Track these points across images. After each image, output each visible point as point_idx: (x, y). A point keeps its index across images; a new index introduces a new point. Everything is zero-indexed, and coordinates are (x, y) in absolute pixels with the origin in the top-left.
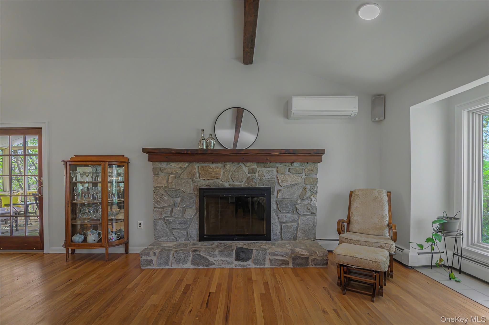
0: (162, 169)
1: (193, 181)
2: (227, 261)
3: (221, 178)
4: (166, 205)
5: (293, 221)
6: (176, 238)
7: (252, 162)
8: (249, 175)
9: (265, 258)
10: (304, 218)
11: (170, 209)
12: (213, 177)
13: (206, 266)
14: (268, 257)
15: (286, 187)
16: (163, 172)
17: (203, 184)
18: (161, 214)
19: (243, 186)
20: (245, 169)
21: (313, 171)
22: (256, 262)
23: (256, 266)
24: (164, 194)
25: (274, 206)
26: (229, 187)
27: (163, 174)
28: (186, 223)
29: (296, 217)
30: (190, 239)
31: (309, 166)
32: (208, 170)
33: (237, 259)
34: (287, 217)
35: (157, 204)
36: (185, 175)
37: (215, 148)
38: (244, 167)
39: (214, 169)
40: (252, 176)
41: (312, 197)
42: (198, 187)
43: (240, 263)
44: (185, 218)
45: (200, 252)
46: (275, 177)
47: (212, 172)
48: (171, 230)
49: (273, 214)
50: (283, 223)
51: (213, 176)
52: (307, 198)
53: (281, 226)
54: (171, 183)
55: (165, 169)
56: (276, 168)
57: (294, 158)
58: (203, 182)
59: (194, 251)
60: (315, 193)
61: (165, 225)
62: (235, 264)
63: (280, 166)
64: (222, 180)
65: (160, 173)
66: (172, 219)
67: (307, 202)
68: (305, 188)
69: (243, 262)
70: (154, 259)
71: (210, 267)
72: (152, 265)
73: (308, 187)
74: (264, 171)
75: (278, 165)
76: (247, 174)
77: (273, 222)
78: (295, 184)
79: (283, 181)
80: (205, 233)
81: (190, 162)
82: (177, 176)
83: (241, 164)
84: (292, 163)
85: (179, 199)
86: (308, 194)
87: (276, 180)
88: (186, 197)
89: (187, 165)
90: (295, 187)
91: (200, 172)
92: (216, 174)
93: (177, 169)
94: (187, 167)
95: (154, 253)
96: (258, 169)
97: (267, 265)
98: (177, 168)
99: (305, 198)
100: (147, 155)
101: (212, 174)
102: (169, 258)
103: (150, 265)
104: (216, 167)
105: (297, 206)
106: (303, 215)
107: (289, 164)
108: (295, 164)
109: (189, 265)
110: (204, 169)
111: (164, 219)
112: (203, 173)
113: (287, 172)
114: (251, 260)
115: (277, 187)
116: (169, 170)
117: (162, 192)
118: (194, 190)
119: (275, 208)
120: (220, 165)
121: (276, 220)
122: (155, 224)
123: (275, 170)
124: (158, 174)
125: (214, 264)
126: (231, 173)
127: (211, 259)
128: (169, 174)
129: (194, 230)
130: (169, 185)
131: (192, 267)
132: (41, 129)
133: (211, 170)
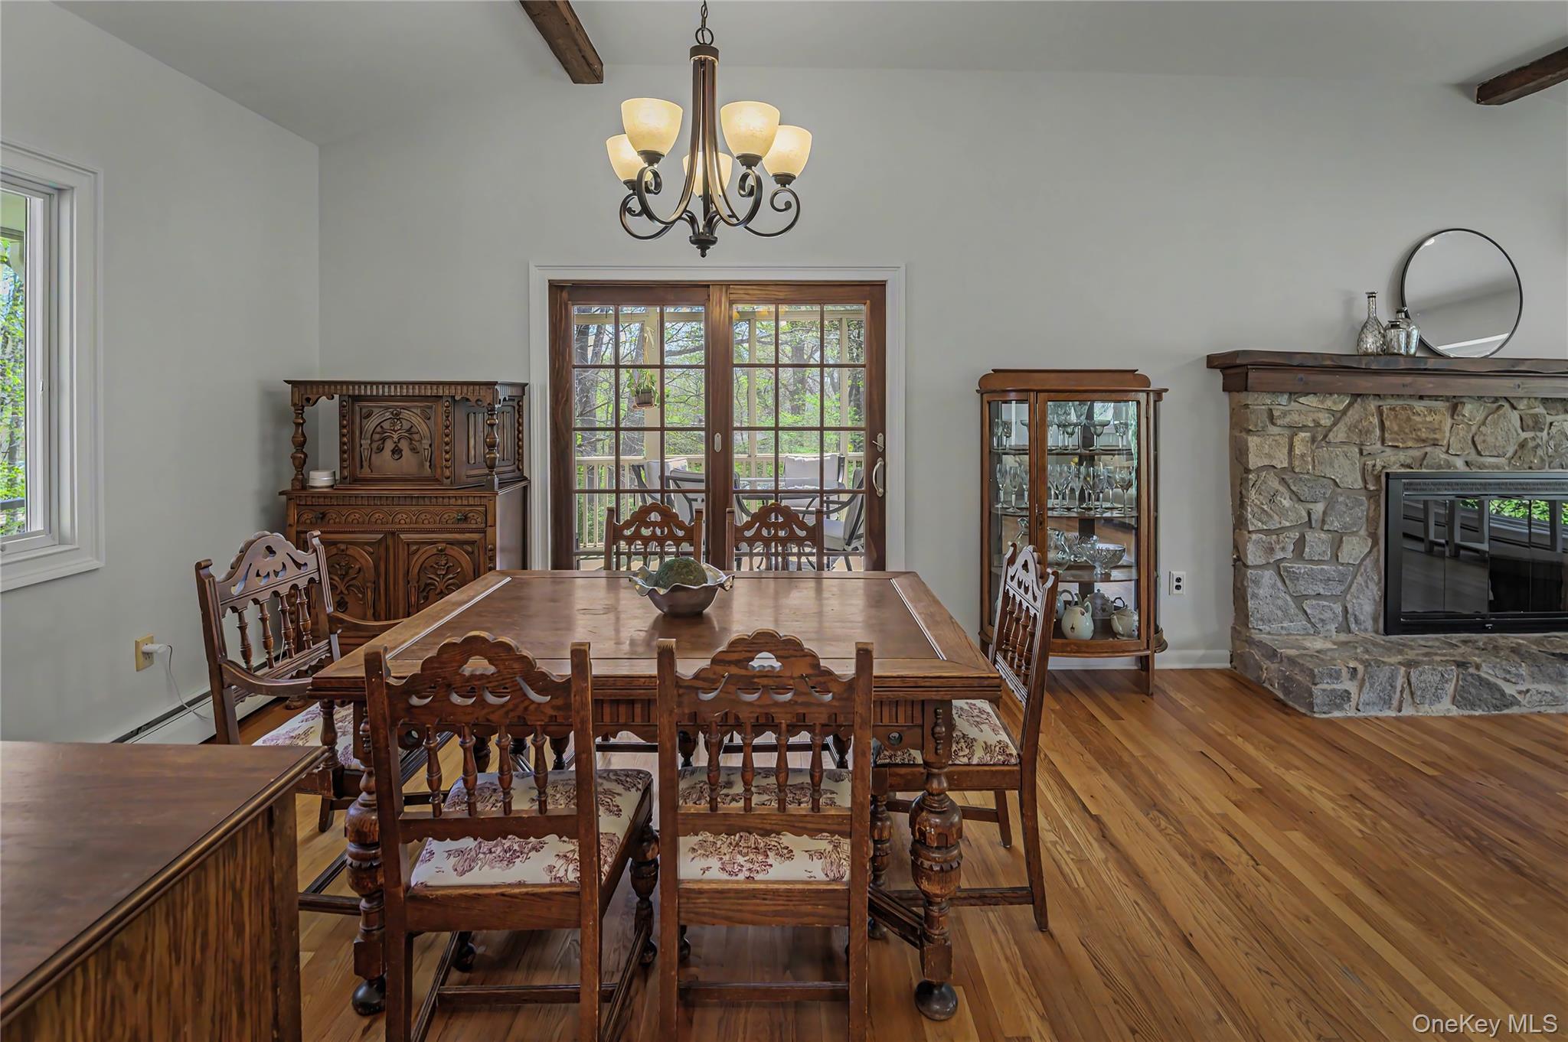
0: (1276, 413)
1: (1361, 453)
3: (1445, 442)
4: (1287, 524)
6: (1314, 625)
8: (1523, 435)
11: (1297, 535)
12: (1424, 441)
13: (1496, 708)
16: (1279, 422)
17: (1393, 460)
18: (1270, 550)
19: (1506, 471)
20: (1515, 418)
24: (1281, 489)
26: (1467, 471)
27: (1280, 431)
28: (1340, 578)
30: (1353, 626)
32: (1409, 419)
35: (1258, 521)
36: (1339, 434)
38: (1510, 409)
39: (1425, 416)
40: (1533, 438)
42: (1378, 468)
44: (1342, 564)
45: (1479, 668)
47: (1420, 426)
48: (1299, 599)
51: (1424, 436)
54: (1303, 456)
55: (1284, 414)
58: (1391, 454)
59: (1461, 665)
61: (1279, 584)
64: (1448, 449)
65: (1270, 425)
66: (1300, 568)
70: (1351, 686)
71: (1506, 712)
72: (1346, 707)
74: (1566, 426)
76: (1520, 430)
80: (1404, 611)
81: (1356, 393)
82: (1320, 437)
83: (1502, 401)
85: (1319, 508)
88: (1341, 499)
89: (1347, 403)
91: (1387, 423)
92: (1434, 431)
93: (1321, 415)
94: (1348, 408)
95: (1354, 672)
96: (1550, 419)
98: (1319, 410)
101: (1420, 430)
102: (1394, 688)
103: (1339, 707)
104: (1431, 411)
109: (1445, 707)
110: (1396, 416)
111: (1277, 566)
112: (1396, 428)
116: (1296, 417)
117: (1274, 484)
118: (1364, 478)
120: (1443, 405)
122: (1254, 582)
124: (1265, 429)
125: (1517, 702)
126: (1474, 429)
127: (1509, 689)
128: (1294, 429)
129: (1366, 602)
130: (1297, 463)
131: (1455, 712)
132: (882, 285)
133: (1417, 419)
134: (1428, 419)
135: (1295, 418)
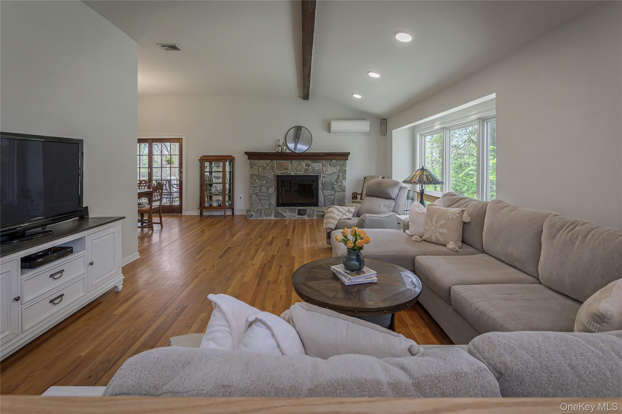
0: (255, 164)
1: (273, 171)
2: (293, 215)
3: (289, 169)
4: (257, 185)
5: (332, 195)
6: (263, 205)
7: (308, 160)
8: (306, 168)
9: (314, 214)
10: (338, 193)
11: (260, 187)
12: (285, 169)
13: (282, 218)
14: (315, 213)
15: (328, 175)
16: (256, 165)
17: (279, 173)
18: (254, 191)
19: (302, 174)
20: (304, 164)
21: (343, 165)
22: (308, 216)
23: (309, 218)
24: (257, 179)
25: (320, 186)
26: (294, 175)
27: (255, 167)
28: (269, 196)
29: (333, 192)
30: (271, 206)
31: (341, 162)
32: (282, 165)
33: (299, 214)
34: (328, 192)
35: (252, 185)
36: (268, 168)
37: (286, 152)
38: (303, 162)
40: (308, 168)
41: (343, 181)
42: (276, 174)
43: (300, 216)
44: (269, 193)
45: (278, 210)
46: (321, 169)
47: (284, 166)
48: (260, 200)
49: (320, 191)
50: (326, 196)
52: (340, 182)
53: (325, 198)
54: (260, 172)
55: (257, 164)
56: (322, 164)
57: (332, 157)
58: (279, 171)
59: (275, 210)
60: (344, 178)
61: (256, 197)
62: (297, 217)
63: (324, 162)
64: (290, 171)
65: (254, 166)
66: (260, 194)
67: (340, 183)
68: (339, 176)
69: (302, 216)
70: (254, 214)
71: (284, 218)
73: (341, 174)
74: (315, 166)
75: (323, 161)
76: (305, 166)
77: (319, 195)
78: (333, 173)
79: (326, 171)
80: (280, 202)
81: (272, 160)
82: (264, 168)
83: (301, 161)
84: (332, 160)
85: (265, 182)
86: (341, 179)
87: (322, 170)
88: (269, 180)
89: (270, 161)
90: (333, 175)
91: (277, 166)
92: (287, 167)
93: (264, 164)
94: (270, 162)
95: (254, 211)
96: (311, 164)
97: (315, 218)
98: (264, 163)
99: (339, 181)
100: (247, 156)
102: (262, 214)
103: (251, 217)
104: (287, 163)
105: (334, 186)
106: (338, 192)
107: (329, 161)
108: (333, 161)
109: (272, 218)
110: (279, 164)
111: (256, 194)
112: (279, 166)
113: (328, 166)
114: (306, 215)
115: (322, 175)
117: (255, 177)
118: (273, 176)
119: (321, 188)
120: (289, 162)
121: (322, 195)
122: (251, 197)
123: (321, 164)
124: (253, 167)
125: (286, 217)
126: (296, 166)
127: (284, 214)
128: (259, 167)
129: (274, 200)
130: (259, 173)
131: (274, 218)
132: (182, 139)
133: (284, 164)
134: (286, 165)
135: (259, 165)
